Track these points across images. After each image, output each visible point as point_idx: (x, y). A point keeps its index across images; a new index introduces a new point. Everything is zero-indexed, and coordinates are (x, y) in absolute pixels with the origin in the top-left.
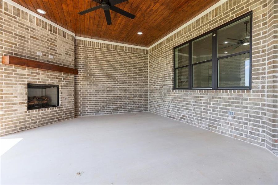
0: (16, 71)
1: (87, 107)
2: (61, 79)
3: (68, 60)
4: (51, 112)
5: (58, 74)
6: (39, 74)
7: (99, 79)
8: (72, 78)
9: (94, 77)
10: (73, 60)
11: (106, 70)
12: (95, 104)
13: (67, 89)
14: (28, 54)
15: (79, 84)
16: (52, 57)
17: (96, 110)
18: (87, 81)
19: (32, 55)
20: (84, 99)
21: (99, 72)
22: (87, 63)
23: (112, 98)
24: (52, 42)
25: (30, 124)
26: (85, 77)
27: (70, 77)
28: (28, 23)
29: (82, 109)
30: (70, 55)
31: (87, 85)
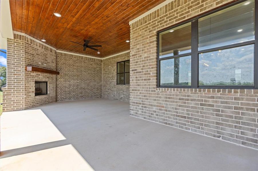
0: (30, 74)
1: (63, 95)
2: (49, 78)
3: (53, 66)
4: (45, 97)
5: (48, 75)
6: (39, 75)
7: (71, 78)
9: (68, 76)
10: (55, 66)
11: (76, 72)
12: (69, 94)
13: (52, 84)
14: (35, 64)
15: (58, 80)
16: (45, 65)
17: (69, 97)
18: (63, 79)
19: (37, 64)
20: (61, 90)
21: (71, 73)
22: (63, 67)
23: (79, 90)
24: (45, 55)
25: (36, 104)
26: (62, 76)
27: (54, 77)
28: (35, 47)
29: (60, 97)
30: (54, 63)
31: (63, 81)
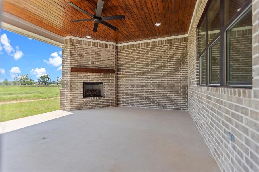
0: (77, 75)
1: (125, 99)
2: (104, 78)
3: (110, 64)
4: (97, 100)
5: (102, 75)
6: (90, 75)
7: (134, 76)
8: (113, 76)
9: (130, 74)
10: (113, 63)
11: (140, 67)
12: (131, 98)
13: (109, 84)
14: (83, 64)
15: (120, 80)
16: (97, 63)
17: (132, 103)
18: (125, 78)
19: (86, 64)
20: (123, 92)
21: (134, 69)
22: (125, 63)
23: (145, 93)
24: (98, 54)
25: (84, 106)
26: (124, 75)
27: (111, 76)
28: (84, 46)
29: (122, 100)
30: (111, 59)
31: (125, 81)
